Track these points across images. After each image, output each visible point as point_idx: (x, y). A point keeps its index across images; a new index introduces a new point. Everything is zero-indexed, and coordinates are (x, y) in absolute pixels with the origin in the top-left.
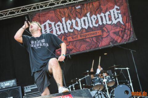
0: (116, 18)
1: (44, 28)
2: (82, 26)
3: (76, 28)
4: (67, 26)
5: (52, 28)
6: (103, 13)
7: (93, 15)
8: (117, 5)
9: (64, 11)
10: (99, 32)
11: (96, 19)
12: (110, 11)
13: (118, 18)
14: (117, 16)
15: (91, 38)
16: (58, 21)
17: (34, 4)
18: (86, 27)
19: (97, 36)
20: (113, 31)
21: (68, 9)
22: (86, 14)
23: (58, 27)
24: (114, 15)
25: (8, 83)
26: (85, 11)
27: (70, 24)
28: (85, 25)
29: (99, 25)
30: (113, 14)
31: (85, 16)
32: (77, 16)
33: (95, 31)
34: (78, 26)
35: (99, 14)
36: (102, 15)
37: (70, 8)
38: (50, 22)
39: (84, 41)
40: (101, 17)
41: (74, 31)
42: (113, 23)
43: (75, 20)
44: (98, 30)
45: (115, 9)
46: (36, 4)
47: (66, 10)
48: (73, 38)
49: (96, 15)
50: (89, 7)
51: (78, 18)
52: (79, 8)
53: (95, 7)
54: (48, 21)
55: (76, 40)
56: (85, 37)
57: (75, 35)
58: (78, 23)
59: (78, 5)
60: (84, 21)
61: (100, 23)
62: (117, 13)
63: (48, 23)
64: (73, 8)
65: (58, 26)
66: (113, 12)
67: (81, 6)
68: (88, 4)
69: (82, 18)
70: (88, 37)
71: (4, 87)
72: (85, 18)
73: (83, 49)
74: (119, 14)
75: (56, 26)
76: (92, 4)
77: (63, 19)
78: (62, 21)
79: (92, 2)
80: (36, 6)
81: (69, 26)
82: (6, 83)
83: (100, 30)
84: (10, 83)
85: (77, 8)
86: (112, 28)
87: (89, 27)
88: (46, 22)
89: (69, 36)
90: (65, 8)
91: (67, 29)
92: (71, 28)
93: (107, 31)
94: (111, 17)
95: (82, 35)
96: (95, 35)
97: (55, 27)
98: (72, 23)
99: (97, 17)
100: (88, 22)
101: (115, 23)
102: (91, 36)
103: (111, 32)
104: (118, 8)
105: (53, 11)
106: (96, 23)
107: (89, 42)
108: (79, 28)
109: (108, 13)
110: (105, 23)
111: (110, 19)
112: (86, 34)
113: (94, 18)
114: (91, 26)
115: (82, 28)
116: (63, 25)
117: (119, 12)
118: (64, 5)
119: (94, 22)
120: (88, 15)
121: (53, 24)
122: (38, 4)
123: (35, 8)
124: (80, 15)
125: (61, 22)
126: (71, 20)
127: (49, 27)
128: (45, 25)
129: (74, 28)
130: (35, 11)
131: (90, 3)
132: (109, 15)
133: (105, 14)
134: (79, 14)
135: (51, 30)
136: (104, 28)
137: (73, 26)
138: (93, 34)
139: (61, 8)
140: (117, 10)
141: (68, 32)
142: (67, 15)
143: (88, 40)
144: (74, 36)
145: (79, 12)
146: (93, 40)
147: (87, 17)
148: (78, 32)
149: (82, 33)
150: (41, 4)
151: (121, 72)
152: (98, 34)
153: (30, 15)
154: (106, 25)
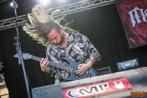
5: (141, 14)
25: (128, 63)
54: (136, 8)
63: (137, 10)
71: (125, 68)
75: (145, 12)
82: (126, 63)
84: (131, 63)
97: (145, 14)
127: (138, 14)
128: (134, 12)
135: (140, 17)
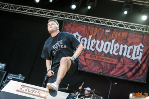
0: (137, 55)
2: (103, 49)
3: (98, 49)
4: (90, 44)
6: (127, 45)
7: (117, 43)
8: (142, 44)
9: (94, 30)
10: (115, 61)
11: (118, 48)
12: (134, 46)
13: (139, 55)
14: (138, 54)
15: (106, 64)
16: (85, 37)
17: (72, 14)
18: (106, 52)
19: (112, 64)
20: (128, 66)
21: (98, 30)
22: (112, 40)
23: (83, 42)
24: (136, 51)
26: (112, 37)
27: (94, 43)
28: (106, 49)
29: (119, 54)
31: (110, 41)
32: (103, 38)
33: (112, 58)
34: (100, 48)
35: (124, 45)
37: (100, 29)
38: (78, 35)
39: (99, 63)
40: (124, 49)
41: (94, 51)
42: (132, 58)
43: (99, 42)
44: (115, 59)
45: (139, 47)
47: (96, 29)
48: (91, 57)
49: (120, 45)
50: (117, 35)
51: (103, 41)
52: (108, 32)
53: (122, 37)
55: (93, 60)
56: (102, 60)
57: (94, 54)
58: (101, 45)
59: (108, 29)
60: (107, 45)
61: (120, 53)
62: (140, 51)
63: (76, 35)
64: (103, 30)
65: (84, 41)
66: (136, 48)
67: (111, 31)
68: (118, 32)
69: (106, 42)
70: (104, 61)
72: (109, 43)
73: (95, 70)
74: (141, 53)
75: (82, 40)
76: (121, 34)
77: (90, 37)
79: (122, 32)
80: (73, 16)
81: (92, 45)
83: (117, 59)
85: (107, 31)
86: (128, 63)
87: (109, 53)
88: (75, 33)
89: (89, 53)
90: (96, 27)
91: (90, 47)
92: (93, 47)
93: (123, 63)
94: (132, 52)
95: (100, 57)
96: (110, 62)
98: (96, 43)
99: (120, 47)
100: (110, 48)
101: (134, 59)
102: (106, 61)
103: (126, 66)
104: (143, 46)
105: (85, 26)
106: (116, 52)
107: (103, 66)
108: (100, 50)
109: (131, 47)
110: (124, 54)
111: (131, 54)
112: (104, 58)
113: (117, 47)
114: (111, 53)
115: (103, 51)
116: (88, 42)
117: (142, 50)
119: (115, 50)
120: (113, 41)
121: (80, 37)
122: (75, 15)
124: (106, 39)
125: (88, 39)
126: (96, 40)
129: (96, 49)
131: (119, 31)
132: (131, 49)
133: (128, 46)
134: (105, 37)
136: (122, 60)
137: (95, 46)
138: (110, 60)
139: (93, 26)
140: (140, 48)
141: (90, 49)
142: (95, 34)
143: (102, 64)
144: (93, 56)
145: (106, 35)
146: (107, 66)
147: (111, 43)
148: (97, 53)
149: (100, 56)
150: (78, 16)
154: (124, 57)
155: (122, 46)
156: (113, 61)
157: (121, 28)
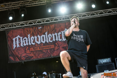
1: (15, 40)
2: (41, 41)
3: (37, 42)
4: (31, 40)
6: (57, 33)
7: (49, 34)
8: (67, 28)
9: (30, 30)
10: (53, 46)
11: (51, 37)
12: (62, 32)
15: (47, 50)
16: (25, 37)
18: (44, 42)
20: (62, 46)
21: (32, 29)
22: (45, 33)
23: (25, 41)
26: (45, 31)
27: (33, 39)
28: (43, 40)
29: (53, 41)
30: (63, 34)
31: (44, 34)
32: (38, 34)
33: (49, 45)
34: (38, 41)
35: (54, 33)
36: (56, 34)
37: (34, 28)
38: (20, 37)
39: (42, 52)
40: (55, 36)
41: (35, 44)
42: (63, 40)
43: (37, 37)
44: (52, 44)
46: (11, 24)
47: (31, 29)
49: (52, 34)
50: (48, 28)
51: (39, 35)
52: (41, 28)
53: (51, 28)
55: (36, 51)
56: (43, 49)
57: (36, 47)
58: (38, 39)
59: (40, 27)
60: (43, 37)
61: (54, 40)
63: (18, 38)
64: (37, 28)
65: (25, 39)
67: (42, 27)
68: (47, 26)
69: (42, 35)
70: (45, 49)
73: (40, 57)
75: (23, 39)
77: (29, 35)
78: (28, 37)
79: (50, 25)
80: (11, 25)
85: (39, 28)
86: (61, 44)
87: (46, 42)
88: (17, 36)
89: (32, 47)
91: (31, 43)
92: (33, 42)
93: (58, 46)
94: (62, 36)
95: (41, 47)
98: (35, 38)
99: (52, 36)
100: (46, 38)
102: (46, 49)
103: (60, 47)
105: (22, 29)
106: (51, 40)
107: (45, 52)
108: (39, 43)
110: (57, 40)
111: (61, 38)
112: (43, 47)
113: (50, 36)
114: (48, 42)
115: (41, 43)
116: (28, 39)
118: (31, 25)
119: (50, 39)
120: (46, 33)
121: (21, 38)
122: (12, 24)
123: (10, 26)
124: (41, 33)
126: (34, 36)
127: (19, 40)
128: (16, 39)
129: (36, 42)
130: (11, 28)
131: (48, 25)
132: (60, 34)
133: (58, 33)
134: (40, 32)
135: (19, 43)
136: (56, 44)
137: (35, 40)
138: (48, 47)
139: (28, 28)
141: (31, 44)
142: (31, 32)
144: (35, 48)
145: (40, 31)
146: (48, 52)
147: (45, 35)
148: (38, 45)
149: (41, 46)
150: (15, 24)
151: (58, 76)
152: (51, 48)
153: (6, 31)
154: (57, 41)
155: (53, 35)
156: (51, 47)
157: (48, 23)
